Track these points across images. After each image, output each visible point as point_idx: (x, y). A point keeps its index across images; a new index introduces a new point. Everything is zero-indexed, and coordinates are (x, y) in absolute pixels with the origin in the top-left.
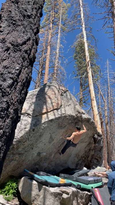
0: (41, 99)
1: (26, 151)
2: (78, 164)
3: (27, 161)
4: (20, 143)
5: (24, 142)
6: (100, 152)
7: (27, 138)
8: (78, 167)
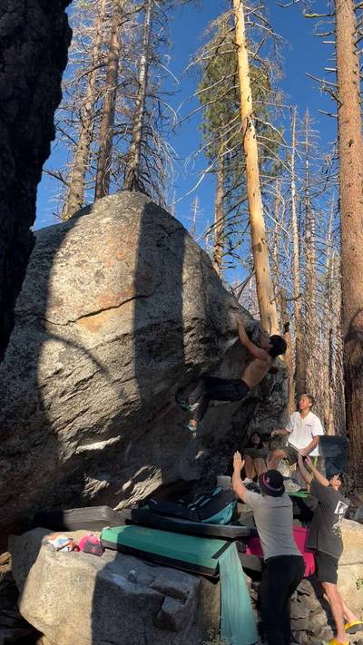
0: (84, 261)
1: (34, 446)
2: (209, 464)
3: (41, 475)
4: (13, 421)
5: (27, 418)
6: (278, 420)
7: (36, 403)
8: (210, 474)
